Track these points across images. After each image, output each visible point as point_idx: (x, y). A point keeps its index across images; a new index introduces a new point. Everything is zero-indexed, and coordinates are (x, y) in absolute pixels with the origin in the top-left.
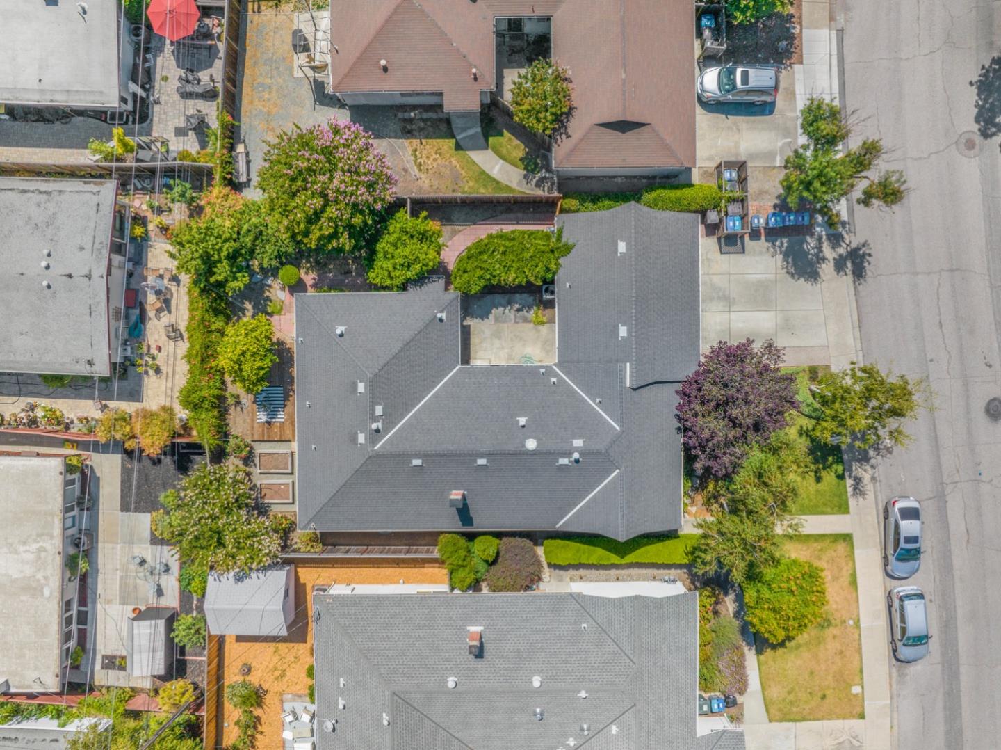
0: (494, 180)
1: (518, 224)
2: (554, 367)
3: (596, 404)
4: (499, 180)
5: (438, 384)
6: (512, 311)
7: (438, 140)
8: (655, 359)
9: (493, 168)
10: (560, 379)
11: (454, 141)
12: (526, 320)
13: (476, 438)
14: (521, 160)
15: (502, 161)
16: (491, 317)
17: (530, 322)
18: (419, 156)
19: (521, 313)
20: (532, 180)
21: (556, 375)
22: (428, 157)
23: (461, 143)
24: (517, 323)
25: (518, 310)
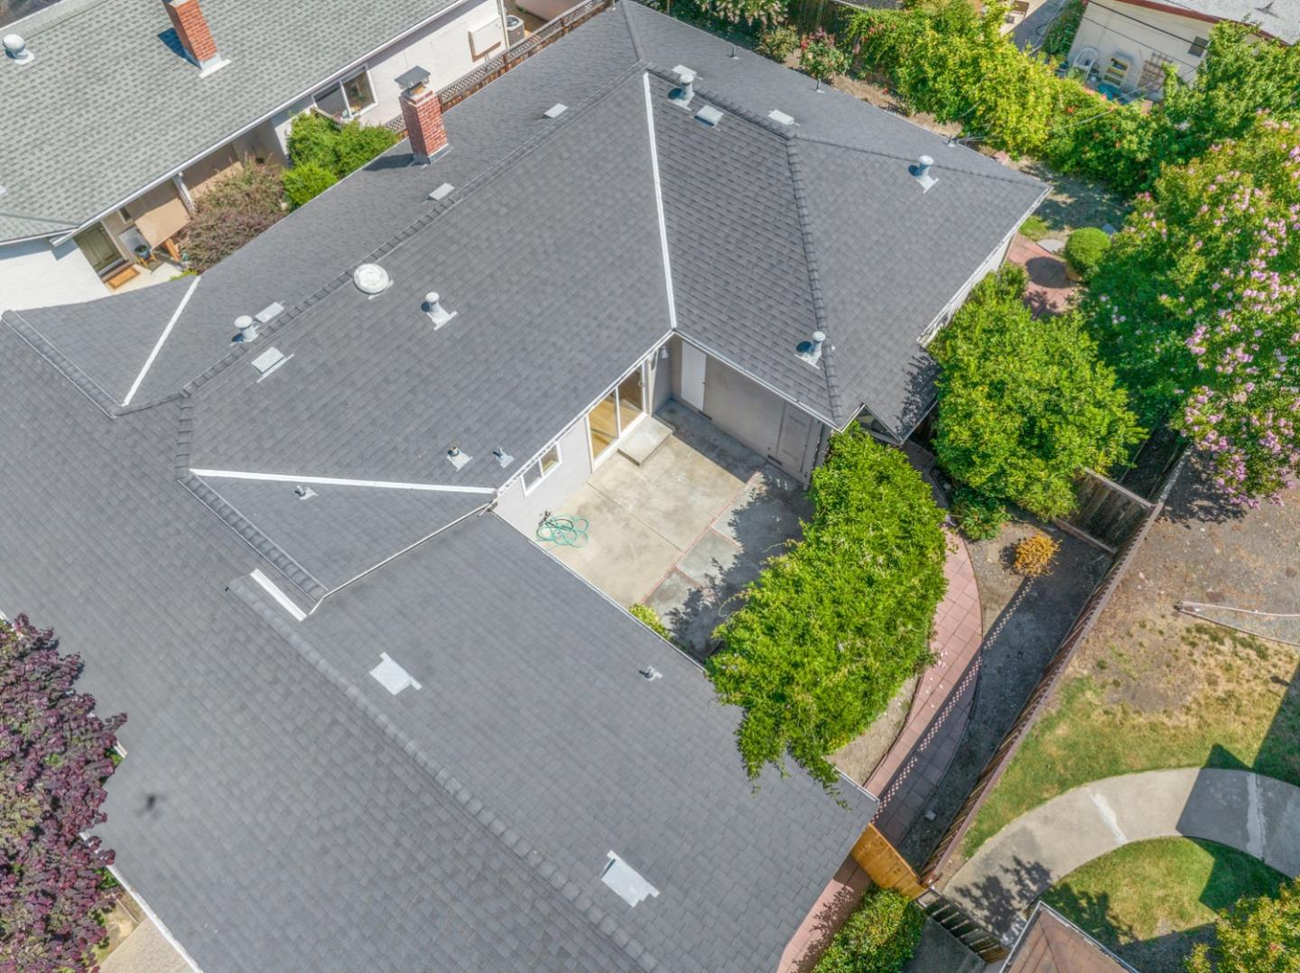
0: (1078, 782)
1: (914, 751)
2: (489, 491)
3: (305, 485)
4: (1072, 793)
5: (673, 261)
6: (704, 582)
7: (1266, 725)
8: (243, 707)
9: (1115, 803)
10: (448, 475)
11: (1249, 762)
12: (660, 594)
13: (496, 213)
14: (1104, 898)
15: (1122, 840)
16: (730, 533)
17: (648, 601)
18: (1243, 652)
19: (686, 597)
20: (1020, 881)
21: (465, 476)
22: (1228, 668)
23: (1230, 775)
24: (669, 574)
25: (696, 596)
